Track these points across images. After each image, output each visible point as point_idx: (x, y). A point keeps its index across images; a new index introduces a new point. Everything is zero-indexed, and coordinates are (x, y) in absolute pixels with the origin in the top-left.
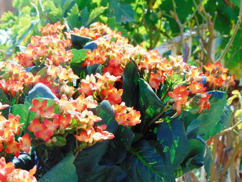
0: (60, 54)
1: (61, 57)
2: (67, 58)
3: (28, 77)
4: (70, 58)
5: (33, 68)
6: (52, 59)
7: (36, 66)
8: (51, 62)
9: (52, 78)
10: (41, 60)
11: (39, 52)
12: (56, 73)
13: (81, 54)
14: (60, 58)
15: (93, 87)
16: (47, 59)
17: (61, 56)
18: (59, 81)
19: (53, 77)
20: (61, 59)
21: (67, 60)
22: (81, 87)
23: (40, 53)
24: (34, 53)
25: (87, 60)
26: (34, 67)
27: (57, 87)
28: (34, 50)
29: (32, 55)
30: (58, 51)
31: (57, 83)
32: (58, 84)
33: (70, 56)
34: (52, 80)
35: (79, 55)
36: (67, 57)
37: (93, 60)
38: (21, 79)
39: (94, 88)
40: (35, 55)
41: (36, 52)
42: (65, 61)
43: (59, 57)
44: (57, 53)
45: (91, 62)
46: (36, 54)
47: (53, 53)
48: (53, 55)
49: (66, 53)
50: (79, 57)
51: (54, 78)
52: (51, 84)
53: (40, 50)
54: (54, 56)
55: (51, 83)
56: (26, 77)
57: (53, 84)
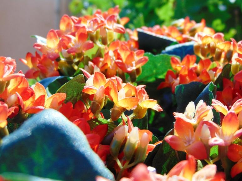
0: (119, 55)
1: (120, 61)
2: (134, 65)
3: (32, 94)
4: (140, 66)
5: (58, 80)
6: (101, 64)
7: (63, 77)
8: (97, 70)
9: (94, 103)
10: (77, 64)
11: (73, 45)
12: (107, 91)
13: (159, 65)
14: (119, 63)
15: (213, 136)
16: (91, 63)
17: (121, 59)
18: (114, 111)
19: (97, 99)
20: (121, 65)
21: (134, 68)
22: (172, 133)
23: (76, 47)
24: (63, 45)
25: (170, 77)
26: (60, 77)
27: (106, 126)
28: (62, 40)
29: (57, 51)
30: (115, 52)
31: (107, 118)
32: (109, 120)
33: (140, 62)
34: (94, 110)
35: (155, 67)
36: (134, 63)
37: (186, 75)
38: (13, 98)
39: (214, 139)
40: (62, 49)
41: (66, 44)
42: (129, 69)
43: (117, 61)
44: (111, 53)
45: (183, 78)
46: (66, 47)
47: (103, 54)
48: (102, 57)
49: (131, 55)
50: (154, 71)
51: (101, 103)
52: (92, 119)
53: (75, 41)
54: (106, 59)
55: (91, 116)
56: (27, 94)
57: (96, 120)
